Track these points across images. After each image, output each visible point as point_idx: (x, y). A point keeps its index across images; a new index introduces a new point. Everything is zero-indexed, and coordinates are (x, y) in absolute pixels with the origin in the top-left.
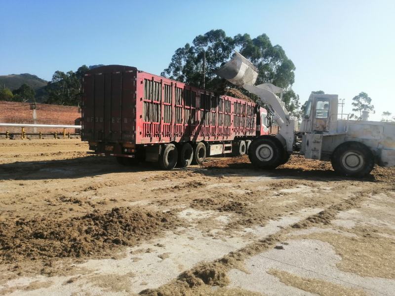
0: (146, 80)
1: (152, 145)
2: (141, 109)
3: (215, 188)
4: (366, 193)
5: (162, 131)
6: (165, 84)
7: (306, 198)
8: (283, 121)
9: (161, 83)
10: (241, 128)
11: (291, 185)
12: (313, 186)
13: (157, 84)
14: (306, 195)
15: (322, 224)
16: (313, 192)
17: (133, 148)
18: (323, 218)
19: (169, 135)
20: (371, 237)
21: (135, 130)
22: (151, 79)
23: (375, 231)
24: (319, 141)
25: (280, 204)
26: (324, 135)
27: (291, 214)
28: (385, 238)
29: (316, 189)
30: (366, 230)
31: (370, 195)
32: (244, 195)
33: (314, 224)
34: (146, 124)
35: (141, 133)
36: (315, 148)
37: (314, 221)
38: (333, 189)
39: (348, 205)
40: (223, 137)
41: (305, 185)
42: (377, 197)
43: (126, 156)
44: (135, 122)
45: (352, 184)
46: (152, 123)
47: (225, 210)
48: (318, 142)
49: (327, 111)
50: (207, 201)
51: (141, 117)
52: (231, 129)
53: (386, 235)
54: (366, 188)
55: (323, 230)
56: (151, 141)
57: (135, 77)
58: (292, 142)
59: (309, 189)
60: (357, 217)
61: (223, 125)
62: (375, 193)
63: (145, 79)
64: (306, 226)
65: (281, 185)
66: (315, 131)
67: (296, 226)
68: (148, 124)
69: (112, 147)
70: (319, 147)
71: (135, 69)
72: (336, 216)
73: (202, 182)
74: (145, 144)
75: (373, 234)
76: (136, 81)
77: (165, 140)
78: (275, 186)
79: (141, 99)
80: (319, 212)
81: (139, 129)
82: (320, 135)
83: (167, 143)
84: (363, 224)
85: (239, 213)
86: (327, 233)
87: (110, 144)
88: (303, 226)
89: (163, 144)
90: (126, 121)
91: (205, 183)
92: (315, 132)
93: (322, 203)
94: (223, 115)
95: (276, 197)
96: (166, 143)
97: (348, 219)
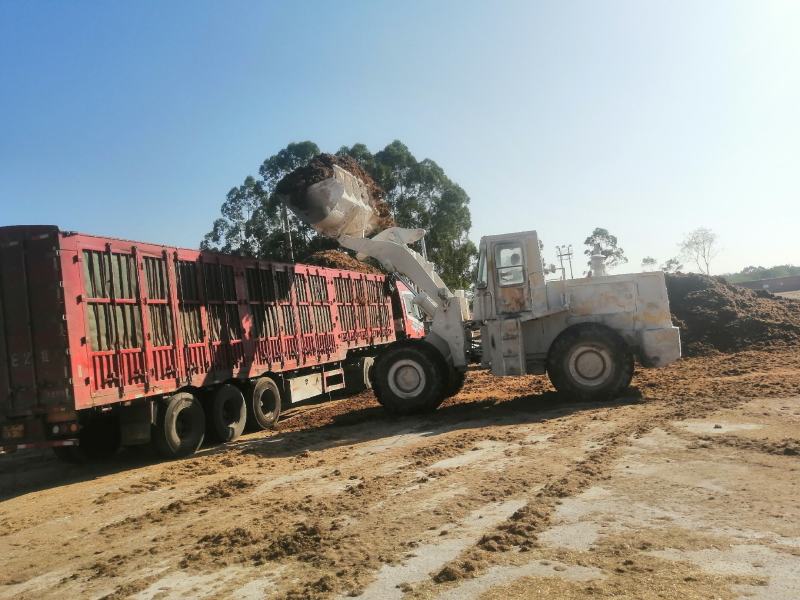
0: (90, 252)
1: (128, 403)
2: (81, 322)
3: (278, 489)
4: (622, 437)
5: (151, 366)
6: (146, 258)
7: (488, 475)
8: (435, 304)
9: (133, 255)
10: (358, 331)
11: (461, 447)
12: (511, 439)
13: (123, 259)
14: (490, 468)
15: (516, 549)
16: (508, 454)
17: (73, 422)
18: (519, 534)
19: (174, 373)
20: (635, 569)
21: (70, 375)
22: (103, 249)
23: (645, 546)
24: (515, 333)
25: (424, 505)
26: (523, 319)
27: (444, 533)
28: (670, 566)
29: (515, 447)
30: (622, 547)
31: (631, 438)
32: (339, 497)
33: (495, 555)
34: (100, 357)
35: (87, 381)
36: (510, 351)
37: (494, 544)
38: (553, 439)
39: (583, 477)
40: (319, 357)
41: (493, 438)
42: (647, 440)
43: (57, 444)
44: (68, 357)
45: (595, 419)
46: (118, 352)
47: (271, 558)
48: (514, 338)
49: (521, 268)
50: (231, 537)
51: (83, 341)
52: (336, 337)
53: (670, 555)
54: (624, 421)
55: (517, 573)
56: (121, 396)
57: (54, 248)
58: (462, 345)
59: (500, 446)
60: (605, 508)
61: (314, 330)
62: (642, 431)
63: (84, 250)
64: (472, 569)
65: (437, 451)
66: (504, 313)
67: (446, 576)
68: (107, 357)
69: (21, 427)
70: (518, 347)
71: (53, 231)
72: (553, 517)
73: (248, 479)
74: (105, 406)
75: (640, 557)
76: (58, 258)
77: (162, 387)
78: (421, 456)
79: (79, 299)
80: (511, 514)
81: (80, 372)
82: (513, 321)
83: (171, 394)
84: (617, 528)
85: (306, 559)
86: (526, 579)
87: (14, 420)
88: (462, 571)
89: (158, 398)
90: (45, 357)
91: (256, 478)
92: (504, 316)
93: (524, 484)
94: (311, 308)
95: (417, 487)
96: (165, 394)
97: (581, 520)
